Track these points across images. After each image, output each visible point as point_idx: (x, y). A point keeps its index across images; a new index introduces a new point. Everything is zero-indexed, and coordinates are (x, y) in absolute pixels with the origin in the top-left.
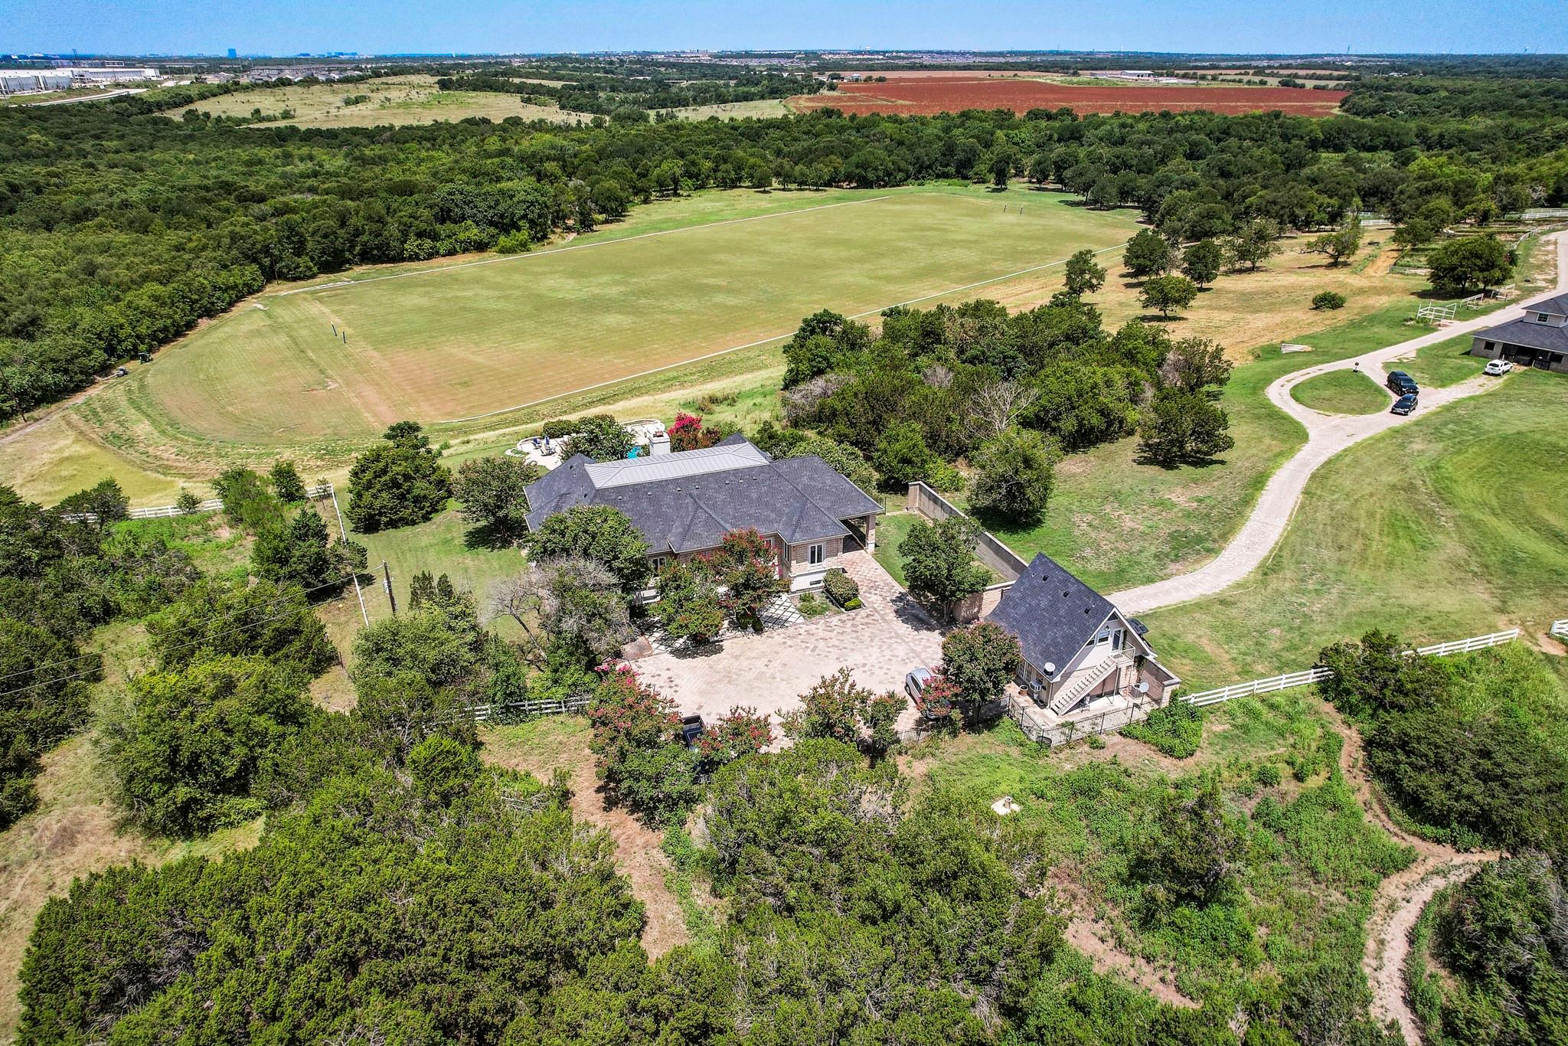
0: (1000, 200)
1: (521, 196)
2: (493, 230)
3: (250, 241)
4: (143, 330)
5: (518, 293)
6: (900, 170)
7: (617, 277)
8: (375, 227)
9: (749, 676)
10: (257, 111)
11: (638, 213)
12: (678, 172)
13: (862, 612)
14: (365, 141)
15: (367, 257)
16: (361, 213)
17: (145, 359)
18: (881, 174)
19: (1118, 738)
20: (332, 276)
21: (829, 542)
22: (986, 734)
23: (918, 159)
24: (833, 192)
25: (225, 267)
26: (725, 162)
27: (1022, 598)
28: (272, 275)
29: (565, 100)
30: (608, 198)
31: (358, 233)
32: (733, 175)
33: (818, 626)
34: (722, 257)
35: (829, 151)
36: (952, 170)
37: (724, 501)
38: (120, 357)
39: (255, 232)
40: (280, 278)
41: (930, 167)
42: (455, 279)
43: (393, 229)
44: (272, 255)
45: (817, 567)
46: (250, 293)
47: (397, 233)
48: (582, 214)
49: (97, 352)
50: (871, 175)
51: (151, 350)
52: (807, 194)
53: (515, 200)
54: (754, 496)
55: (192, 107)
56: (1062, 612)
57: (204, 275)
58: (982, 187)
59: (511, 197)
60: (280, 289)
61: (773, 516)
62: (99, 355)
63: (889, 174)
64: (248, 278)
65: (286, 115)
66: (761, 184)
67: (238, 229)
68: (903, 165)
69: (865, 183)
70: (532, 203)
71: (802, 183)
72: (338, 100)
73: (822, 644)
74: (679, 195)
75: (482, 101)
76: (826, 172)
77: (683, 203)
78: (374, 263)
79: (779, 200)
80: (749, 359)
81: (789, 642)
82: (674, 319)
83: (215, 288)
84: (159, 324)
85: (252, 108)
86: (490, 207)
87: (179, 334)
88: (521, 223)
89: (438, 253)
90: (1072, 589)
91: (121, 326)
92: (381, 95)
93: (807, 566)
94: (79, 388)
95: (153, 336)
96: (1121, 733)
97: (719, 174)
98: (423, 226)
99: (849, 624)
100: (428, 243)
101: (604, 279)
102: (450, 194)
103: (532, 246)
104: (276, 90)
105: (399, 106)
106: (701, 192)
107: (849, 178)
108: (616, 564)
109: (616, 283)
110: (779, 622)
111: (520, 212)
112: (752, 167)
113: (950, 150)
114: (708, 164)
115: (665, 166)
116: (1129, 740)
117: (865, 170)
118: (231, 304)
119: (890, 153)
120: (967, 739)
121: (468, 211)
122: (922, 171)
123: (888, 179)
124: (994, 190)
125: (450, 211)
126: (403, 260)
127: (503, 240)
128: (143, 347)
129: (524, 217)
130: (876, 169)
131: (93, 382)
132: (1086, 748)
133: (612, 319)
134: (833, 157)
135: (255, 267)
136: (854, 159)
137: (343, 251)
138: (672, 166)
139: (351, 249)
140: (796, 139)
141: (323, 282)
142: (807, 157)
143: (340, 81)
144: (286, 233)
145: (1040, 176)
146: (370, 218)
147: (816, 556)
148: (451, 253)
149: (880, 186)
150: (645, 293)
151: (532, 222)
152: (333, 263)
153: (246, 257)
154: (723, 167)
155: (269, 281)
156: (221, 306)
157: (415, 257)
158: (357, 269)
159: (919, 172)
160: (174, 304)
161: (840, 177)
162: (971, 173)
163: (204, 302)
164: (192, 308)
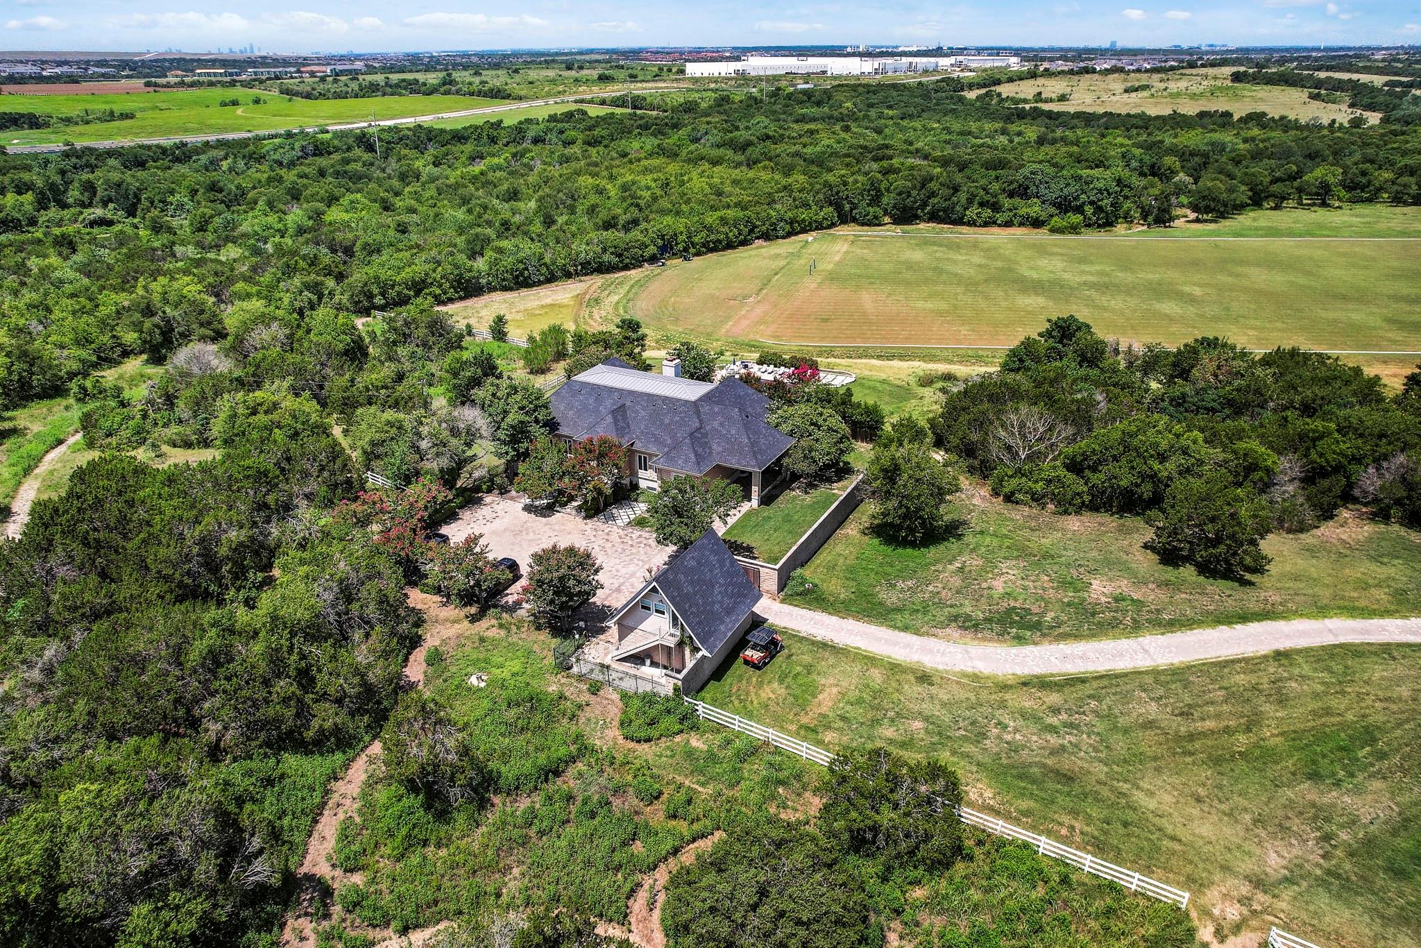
8: (948, 192)
10: (1040, 94)
12: (1332, 180)
15: (934, 217)
17: (688, 259)
19: (616, 696)
22: (556, 640)
28: (845, 219)
30: (1204, 198)
34: (1251, 271)
37: (643, 417)
38: (671, 254)
40: (851, 222)
42: (974, 245)
46: (817, 229)
48: (1158, 208)
55: (994, 88)
60: (847, 230)
64: (820, 217)
65: (1063, 98)
70: (1100, 191)
72: (1121, 87)
78: (938, 222)
83: (782, 220)
84: (713, 237)
85: (1040, 91)
87: (730, 246)
89: (995, 223)
92: (1165, 85)
94: (626, 268)
95: (705, 245)
96: (624, 696)
98: (987, 198)
100: (988, 213)
103: (1085, 231)
104: (1075, 78)
110: (610, 519)
111: (1086, 198)
116: (620, 703)
118: (789, 235)
125: (1028, 188)
126: (963, 224)
127: (1057, 221)
128: (692, 250)
131: (640, 266)
132: (585, 687)
135: (832, 209)
137: (914, 208)
146: (947, 185)
148: (1008, 224)
151: (1099, 210)
153: (829, 201)
155: (841, 223)
156: (781, 233)
157: (972, 223)
158: (922, 226)
160: (735, 225)
163: (764, 228)
164: (752, 231)
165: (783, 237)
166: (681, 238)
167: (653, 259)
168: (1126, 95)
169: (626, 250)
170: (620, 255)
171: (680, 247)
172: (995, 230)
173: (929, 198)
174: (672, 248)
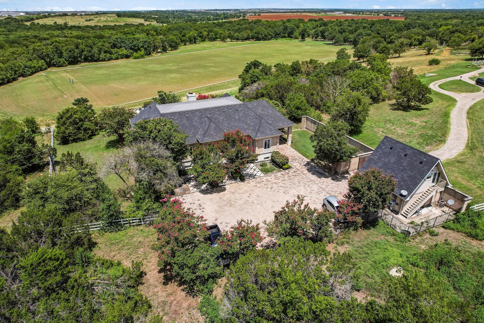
0: (303, 43)
1: (142, 40)
2: (131, 51)
3: (41, 52)
5: (139, 69)
6: (270, 35)
7: (175, 64)
8: (89, 49)
9: (241, 202)
11: (182, 48)
12: (196, 35)
13: (292, 170)
14: (90, 29)
15: (86, 60)
16: (84, 44)
18: (263, 36)
19: (442, 230)
20: (73, 66)
21: (273, 138)
22: (372, 230)
23: (275, 31)
24: (247, 42)
25: (31, 60)
26: (211, 32)
27: (379, 159)
28: (50, 65)
29: (158, 20)
30: (172, 42)
31: (83, 51)
32: (214, 37)
33: (271, 177)
34: (212, 58)
35: (246, 28)
36: (286, 35)
37: (223, 120)
39: (43, 49)
40: (53, 66)
41: (279, 34)
43: (95, 50)
44: (50, 58)
45: (267, 150)
46: (41, 70)
47: (97, 52)
48: (163, 46)
50: (260, 36)
52: (239, 42)
53: (139, 41)
54: (237, 117)
55: (33, 21)
56: (405, 164)
57: (21, 62)
58: (297, 40)
59: (138, 40)
61: (246, 127)
63: (266, 36)
64: (40, 64)
65: (65, 24)
66: (223, 39)
67: (36, 47)
68: (271, 33)
69: (258, 39)
70: (145, 42)
71: (238, 39)
72: (83, 20)
73: (275, 186)
74: (196, 43)
76: (245, 36)
77: (197, 45)
78: (89, 62)
80: (224, 85)
81: (258, 185)
82: (195, 75)
83: (26, 67)
85: (54, 22)
86: (130, 43)
87: (10, 81)
88: (141, 49)
89: (112, 59)
90: (409, 152)
92: (98, 19)
93: (263, 150)
96: (443, 227)
97: (210, 36)
98: (106, 49)
99: (286, 176)
100: (108, 55)
101: (171, 65)
102: (116, 39)
103: (145, 57)
105: (104, 21)
106: (204, 42)
107: (253, 38)
108: (170, 146)
109: (176, 66)
110: (252, 176)
111: (141, 45)
112: (221, 34)
113: (286, 28)
114: (206, 33)
115: (191, 33)
116: (448, 230)
117: (258, 34)
118: (32, 73)
119: (266, 29)
120: (363, 233)
121: (123, 45)
122: (277, 36)
123: (265, 38)
124: (301, 41)
125: (116, 45)
126: (100, 61)
127: (135, 54)
129: (143, 47)
130: (262, 34)
132: (428, 235)
133: (173, 75)
134: (247, 30)
135: (43, 61)
136: (254, 31)
137: (77, 57)
138: (193, 33)
139: (80, 57)
140: (234, 26)
142: (238, 31)
144: (55, 50)
145: (316, 37)
146: (87, 46)
147: (267, 146)
148: (117, 59)
149: (263, 40)
150: (185, 68)
152: (74, 61)
153: (40, 57)
154: (211, 34)
155: (49, 67)
157: (104, 60)
158: (83, 64)
159: (276, 36)
160: (7, 70)
161: (250, 37)
162: (293, 36)
163: (21, 71)
164: (15, 73)
165: (30, 75)
168: (88, 22)
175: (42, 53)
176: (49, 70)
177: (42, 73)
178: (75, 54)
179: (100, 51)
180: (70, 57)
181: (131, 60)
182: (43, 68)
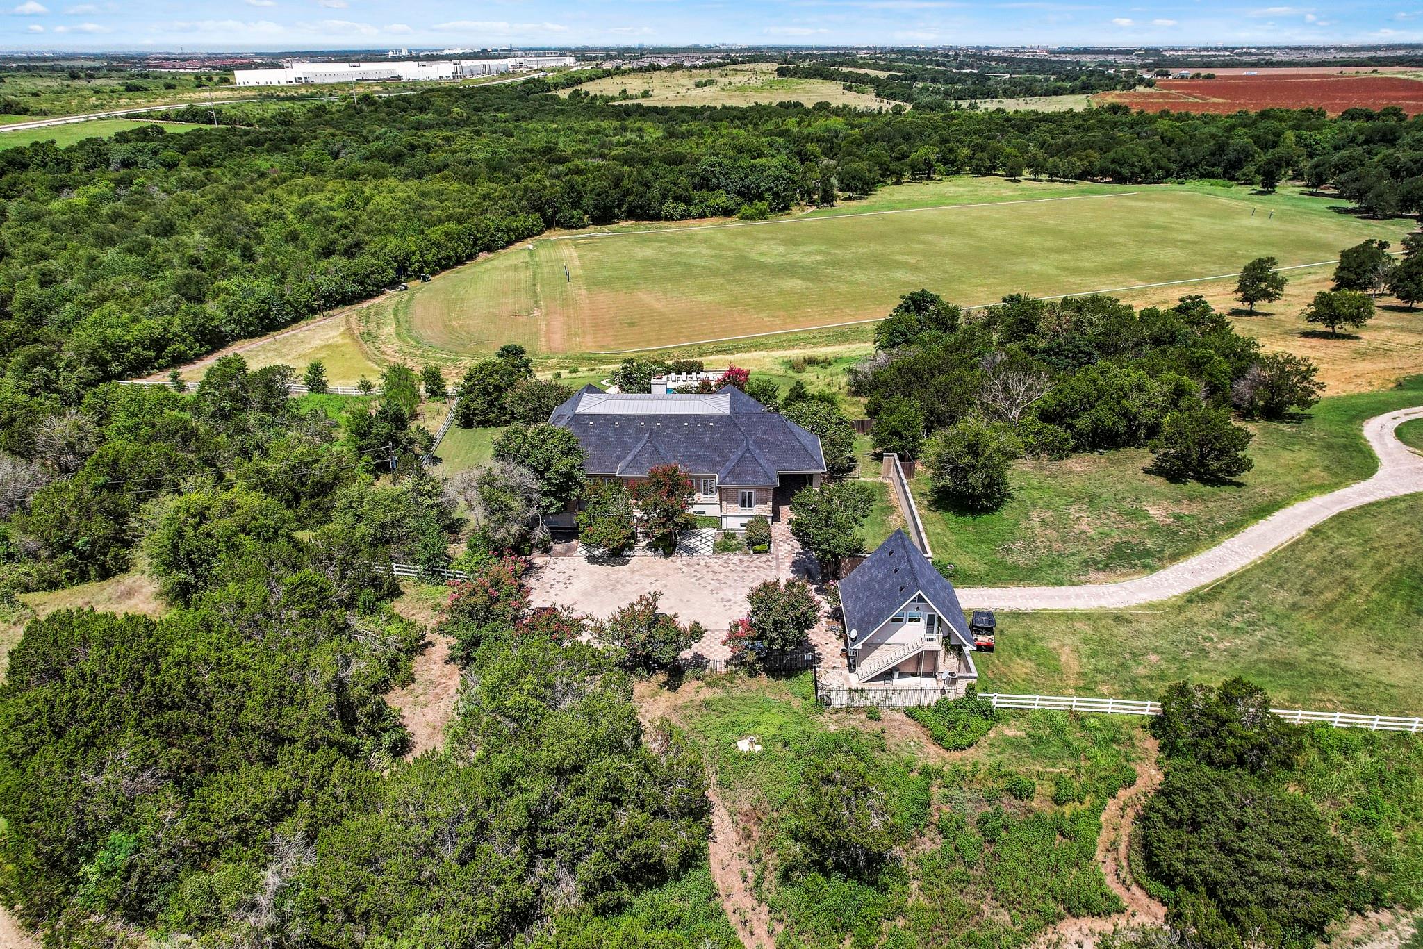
0: (1262, 204)
1: (772, 172)
2: (739, 199)
3: (537, 195)
4: (429, 257)
5: (731, 253)
6: (1159, 167)
7: (823, 248)
8: (641, 189)
10: (624, 91)
13: (764, 557)
15: (632, 215)
16: (633, 177)
17: (425, 279)
18: (1137, 170)
19: (900, 716)
20: (599, 228)
21: (759, 490)
23: (1183, 157)
24: (1084, 185)
25: (514, 213)
26: (982, 151)
28: (550, 223)
29: (882, 89)
30: (853, 178)
31: (627, 193)
32: (987, 162)
34: (930, 237)
35: (1091, 145)
36: (1220, 170)
38: (409, 276)
39: (544, 187)
40: (558, 225)
41: (1196, 165)
42: (690, 238)
43: (656, 192)
44: (553, 208)
46: (529, 236)
47: (658, 196)
48: (823, 190)
49: (390, 270)
50: (1126, 171)
51: (433, 273)
52: (1057, 185)
53: (764, 174)
56: (886, 587)
57: (492, 219)
58: (1246, 190)
59: (762, 171)
60: (555, 235)
61: (718, 460)
62: (391, 273)
63: (1145, 170)
64: (529, 223)
65: (646, 95)
66: (1013, 174)
67: (531, 185)
68: (1164, 162)
69: (1120, 179)
70: (779, 178)
71: (1054, 174)
72: (690, 83)
74: (932, 179)
75: (808, 87)
76: (1079, 166)
77: (931, 184)
78: (636, 219)
79: (1023, 189)
82: (843, 288)
83: (498, 230)
84: (444, 254)
85: (621, 88)
86: (741, 179)
87: (460, 262)
88: (766, 195)
89: (689, 215)
90: (902, 567)
91: (413, 253)
92: (726, 81)
93: (738, 509)
94: (370, 296)
95: (438, 263)
96: (905, 713)
97: (974, 162)
98: (680, 191)
99: (746, 564)
100: (682, 207)
101: (813, 248)
102: (711, 166)
103: (770, 215)
104: (647, 75)
105: (737, 89)
106: (952, 178)
107: (1104, 173)
109: (820, 253)
110: (690, 551)
111: (766, 185)
112: (1007, 157)
113: (1221, 149)
114: (966, 152)
115: (921, 152)
116: (910, 721)
117: (1121, 165)
118: (510, 243)
119: (1152, 149)
120: (764, 680)
121: (723, 181)
122: (1184, 170)
124: (1259, 193)
125: (708, 180)
126: (660, 219)
127: (745, 208)
128: (427, 270)
129: (769, 189)
130: (1133, 165)
131: (382, 293)
132: (863, 716)
133: (790, 283)
134: (1090, 151)
135: (538, 215)
136: (1111, 155)
137: (612, 207)
139: (620, 206)
140: (1064, 133)
141: (593, 231)
142: (1065, 150)
143: (702, 67)
144: (568, 190)
145: (1317, 181)
146: (639, 182)
147: (747, 502)
148: (702, 216)
149: (1135, 182)
150: (835, 263)
151: (776, 195)
152: (604, 217)
153: (533, 207)
154: (979, 155)
155: (549, 226)
156: (501, 243)
157: (670, 218)
158: (622, 224)
159: (1182, 170)
160: (460, 239)
161: (1095, 171)
162: (1238, 174)
163: (486, 240)
164: (475, 244)
165: (503, 248)
166: (413, 258)
167: (393, 284)
168: (700, 90)
169: (367, 276)
170: (362, 283)
171: (416, 267)
172: (692, 222)
173: (624, 196)
174: (406, 270)
175: (540, 198)
176: (547, 235)
177: (528, 244)
178: (608, 201)
179: (664, 197)
180: (595, 208)
181: (734, 223)
182: (535, 230)
